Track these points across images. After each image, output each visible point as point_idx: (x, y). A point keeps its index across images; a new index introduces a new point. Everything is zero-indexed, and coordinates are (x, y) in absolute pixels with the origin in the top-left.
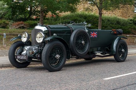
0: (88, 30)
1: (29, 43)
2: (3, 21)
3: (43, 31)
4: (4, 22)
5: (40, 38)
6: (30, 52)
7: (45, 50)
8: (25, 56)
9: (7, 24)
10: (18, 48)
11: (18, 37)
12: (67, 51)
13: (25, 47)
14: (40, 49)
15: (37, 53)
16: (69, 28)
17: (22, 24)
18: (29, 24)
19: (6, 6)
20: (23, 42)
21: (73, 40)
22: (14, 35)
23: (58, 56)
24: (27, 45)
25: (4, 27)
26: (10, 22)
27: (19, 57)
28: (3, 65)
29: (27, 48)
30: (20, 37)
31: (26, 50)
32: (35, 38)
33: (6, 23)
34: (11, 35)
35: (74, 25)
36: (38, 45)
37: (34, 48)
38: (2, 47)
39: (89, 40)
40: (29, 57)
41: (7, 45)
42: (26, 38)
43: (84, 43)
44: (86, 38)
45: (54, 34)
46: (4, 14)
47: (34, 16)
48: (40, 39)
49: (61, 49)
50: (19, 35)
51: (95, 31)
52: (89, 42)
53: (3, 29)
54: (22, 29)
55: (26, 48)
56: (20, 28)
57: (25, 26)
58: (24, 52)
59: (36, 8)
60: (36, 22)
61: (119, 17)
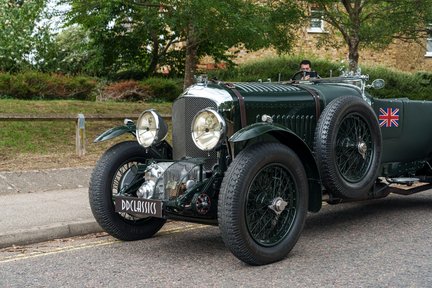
0: (372, 100)
1: (163, 151)
2: (81, 77)
3: (218, 105)
4: (82, 82)
5: (207, 130)
6: (169, 189)
7: (233, 183)
8: (150, 201)
9: (90, 88)
10: (123, 169)
11: (123, 128)
12: (309, 182)
13: (149, 167)
14: (209, 175)
15: (198, 189)
16: (309, 94)
17: (132, 87)
19: (88, 40)
20: (141, 148)
21: (329, 139)
22: (110, 119)
23: (279, 203)
24: (159, 160)
25: (81, 96)
26: (100, 84)
27: (126, 205)
28: (69, 227)
29: (157, 169)
30: (132, 129)
31: (152, 176)
32: (188, 131)
33: (89, 85)
34: (101, 119)
35: (316, 82)
36: (202, 161)
37: (184, 173)
38: (73, 157)
39: (379, 136)
40: (166, 206)
41: (89, 151)
42: (154, 133)
43: (365, 150)
44: (369, 132)
45: (265, 117)
46: (84, 62)
48: (209, 134)
49: (288, 174)
50: (126, 121)
51: (394, 106)
52: (379, 144)
53: (79, 102)
54: (133, 101)
55: (155, 172)
56: (127, 98)
57: (140, 93)
58: (148, 187)
59: (169, 45)
60: (170, 81)
61: (393, 70)
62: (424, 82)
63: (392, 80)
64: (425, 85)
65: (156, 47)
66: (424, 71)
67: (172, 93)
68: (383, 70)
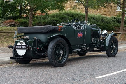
17: (12, 22)
18: (19, 22)
22: (4, 33)
26: (1, 21)
47: (24, 15)
54: (13, 27)
56: (11, 25)
57: (15, 24)
59: (26, 7)
60: (26, 20)
61: (103, 16)
62: (114, 20)
63: (103, 19)
64: (114, 21)
65: (21, 8)
66: (114, 16)
67: (26, 24)
68: (100, 16)
